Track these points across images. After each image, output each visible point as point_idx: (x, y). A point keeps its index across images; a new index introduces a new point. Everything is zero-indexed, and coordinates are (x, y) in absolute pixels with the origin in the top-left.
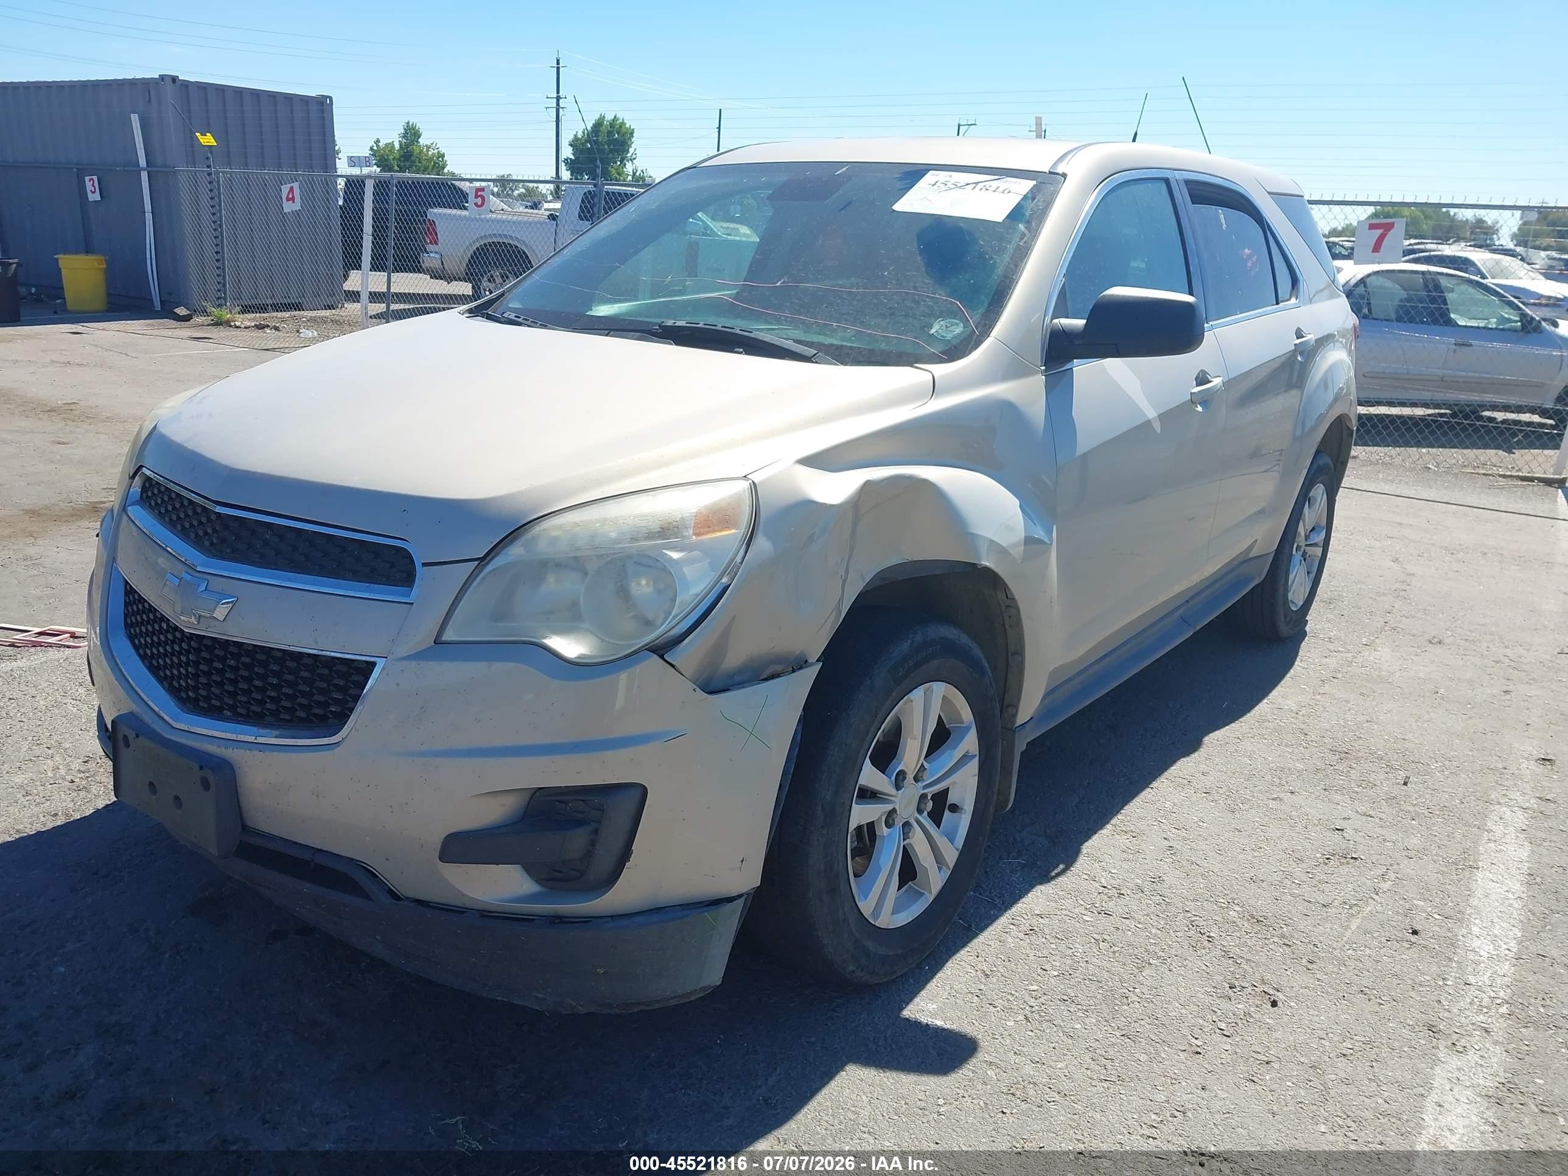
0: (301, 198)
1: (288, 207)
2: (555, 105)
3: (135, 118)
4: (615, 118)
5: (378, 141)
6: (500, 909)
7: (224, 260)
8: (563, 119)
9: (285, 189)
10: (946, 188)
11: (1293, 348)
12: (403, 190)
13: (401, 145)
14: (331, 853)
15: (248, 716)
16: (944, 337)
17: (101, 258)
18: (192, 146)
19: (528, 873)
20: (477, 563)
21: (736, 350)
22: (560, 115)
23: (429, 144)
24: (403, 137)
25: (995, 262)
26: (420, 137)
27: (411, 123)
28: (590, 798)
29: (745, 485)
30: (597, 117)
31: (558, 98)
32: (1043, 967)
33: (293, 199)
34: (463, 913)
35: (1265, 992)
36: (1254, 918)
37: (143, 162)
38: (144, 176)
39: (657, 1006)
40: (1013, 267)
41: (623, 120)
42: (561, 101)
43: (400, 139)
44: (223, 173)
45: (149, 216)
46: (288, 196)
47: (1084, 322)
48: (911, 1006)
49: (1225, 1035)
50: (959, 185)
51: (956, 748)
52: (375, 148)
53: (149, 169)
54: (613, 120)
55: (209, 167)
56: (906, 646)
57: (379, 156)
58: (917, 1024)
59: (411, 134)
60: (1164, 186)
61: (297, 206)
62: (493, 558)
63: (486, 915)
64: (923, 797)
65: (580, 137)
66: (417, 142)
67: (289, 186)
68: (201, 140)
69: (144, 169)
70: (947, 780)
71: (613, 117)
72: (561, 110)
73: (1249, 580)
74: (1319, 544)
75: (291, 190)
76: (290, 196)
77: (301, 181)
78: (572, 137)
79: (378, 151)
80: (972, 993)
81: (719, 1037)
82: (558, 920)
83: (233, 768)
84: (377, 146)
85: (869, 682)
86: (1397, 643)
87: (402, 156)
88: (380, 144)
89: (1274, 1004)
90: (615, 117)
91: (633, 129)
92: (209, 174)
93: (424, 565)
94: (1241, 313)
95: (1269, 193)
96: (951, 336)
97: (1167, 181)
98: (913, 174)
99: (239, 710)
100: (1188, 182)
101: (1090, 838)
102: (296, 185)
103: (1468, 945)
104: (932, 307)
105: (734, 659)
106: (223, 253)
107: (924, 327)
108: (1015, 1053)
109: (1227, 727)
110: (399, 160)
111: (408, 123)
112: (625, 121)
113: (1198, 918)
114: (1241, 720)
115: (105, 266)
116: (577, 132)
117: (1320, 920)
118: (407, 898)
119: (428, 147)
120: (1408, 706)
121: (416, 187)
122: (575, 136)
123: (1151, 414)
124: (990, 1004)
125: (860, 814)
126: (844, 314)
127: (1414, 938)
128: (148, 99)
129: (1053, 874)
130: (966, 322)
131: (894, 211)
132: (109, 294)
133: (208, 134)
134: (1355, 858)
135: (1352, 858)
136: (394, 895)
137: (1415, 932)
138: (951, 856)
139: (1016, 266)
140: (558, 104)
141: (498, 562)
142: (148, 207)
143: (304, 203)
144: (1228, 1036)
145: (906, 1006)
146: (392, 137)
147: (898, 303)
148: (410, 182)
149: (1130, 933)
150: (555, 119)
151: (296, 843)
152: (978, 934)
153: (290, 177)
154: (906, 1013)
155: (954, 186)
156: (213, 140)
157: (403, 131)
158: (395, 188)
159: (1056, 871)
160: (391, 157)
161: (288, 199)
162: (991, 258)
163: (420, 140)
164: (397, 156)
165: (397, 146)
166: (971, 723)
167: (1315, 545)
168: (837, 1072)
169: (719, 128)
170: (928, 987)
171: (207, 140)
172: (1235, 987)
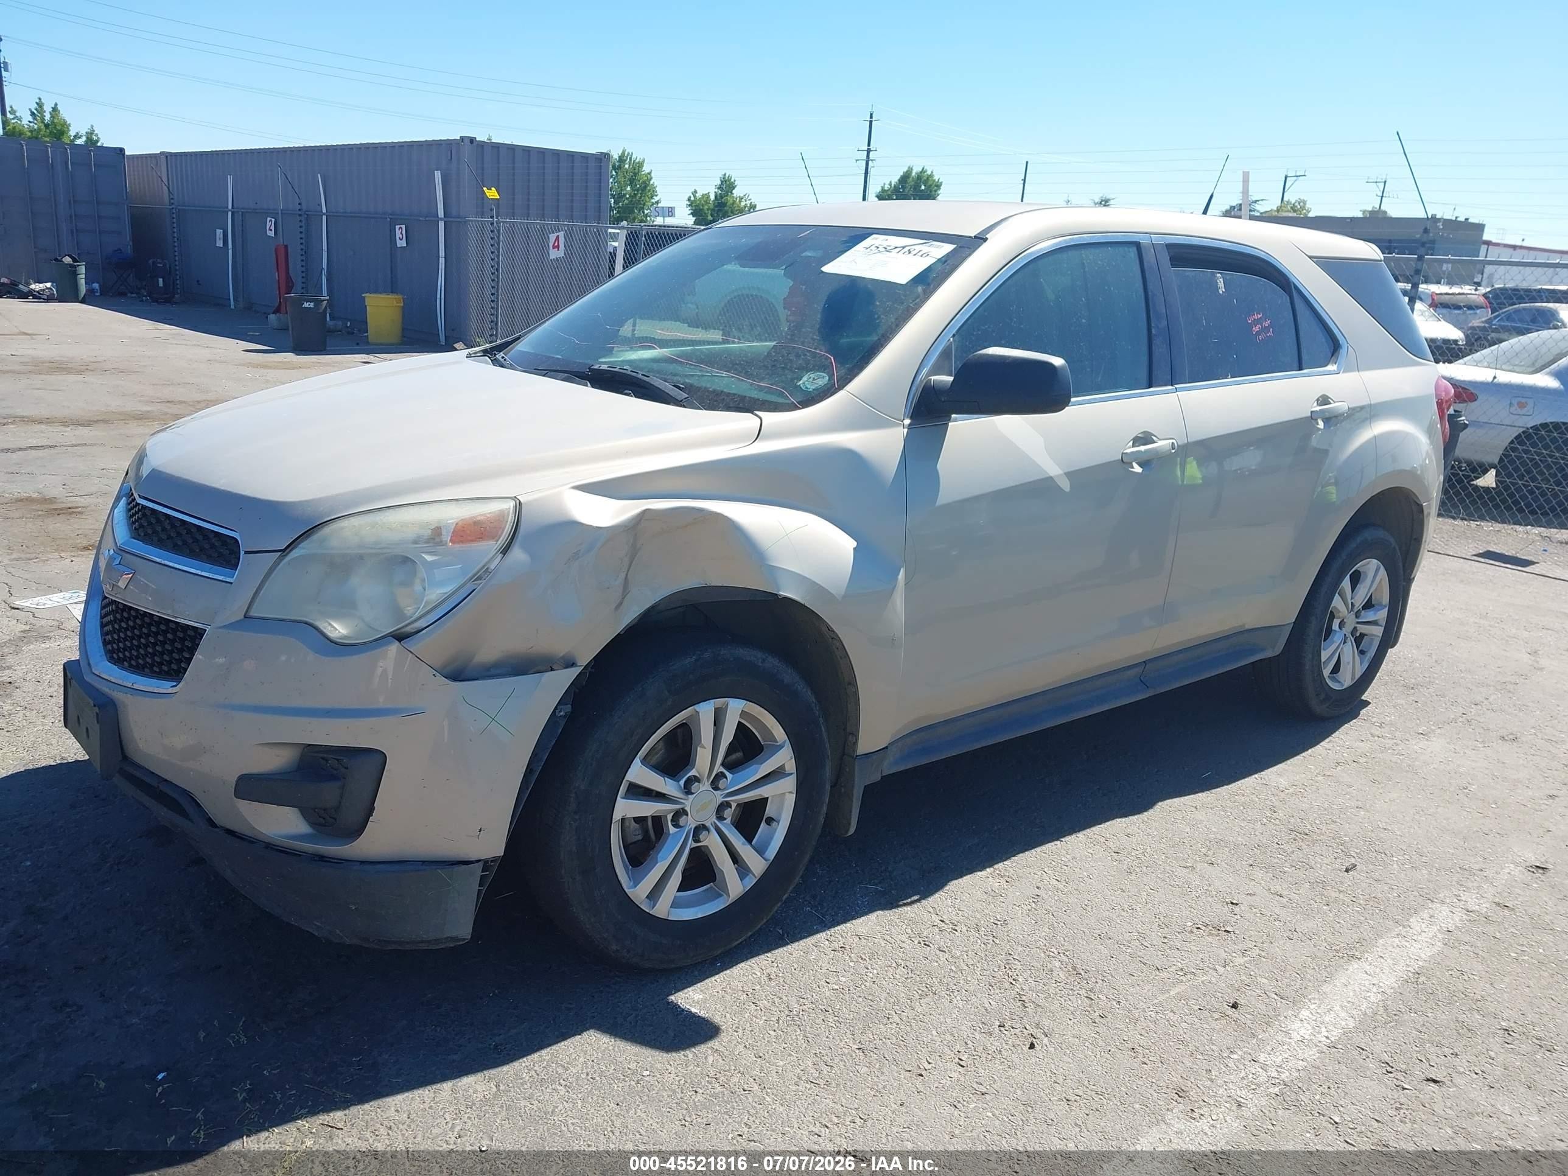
0: (565, 246)
1: (554, 254)
2: (865, 158)
3: (438, 174)
4: (923, 171)
5: (695, 192)
6: (278, 843)
7: (498, 301)
8: (872, 171)
9: (552, 238)
10: (876, 251)
11: (1310, 414)
12: (650, 240)
13: (716, 197)
14: (171, 782)
15: (160, 673)
16: (807, 388)
17: (400, 296)
18: (483, 199)
19: (302, 814)
20: (280, 553)
21: (626, 391)
22: (869, 167)
23: (742, 195)
24: (718, 188)
25: (880, 322)
26: (734, 189)
27: (727, 176)
28: (342, 758)
29: (512, 504)
30: (905, 169)
31: (869, 151)
32: (828, 980)
33: (558, 247)
34: (252, 842)
35: (1032, 1035)
36: (1075, 970)
37: (441, 214)
38: (441, 224)
39: (408, 947)
40: (894, 327)
41: (932, 172)
42: (871, 153)
43: (716, 190)
44: (505, 221)
45: (442, 261)
46: (554, 243)
47: (951, 379)
48: (680, 994)
49: (960, 1065)
50: (888, 248)
51: (762, 764)
52: (692, 198)
53: (445, 219)
54: (921, 172)
55: (492, 217)
56: (689, 661)
57: (695, 206)
58: (676, 1006)
59: (727, 185)
60: (1135, 249)
61: (560, 253)
62: (291, 550)
63: (271, 847)
64: (723, 806)
65: (886, 188)
66: (731, 193)
67: (556, 235)
68: (488, 194)
69: (441, 219)
70: (751, 792)
71: (920, 170)
72: (870, 162)
73: (1253, 651)
74: (1380, 623)
75: (558, 238)
76: (556, 244)
77: (566, 231)
78: (879, 189)
79: (695, 201)
80: (744, 991)
81: (494, 992)
82: (322, 859)
83: (116, 706)
84: (695, 196)
85: (640, 689)
86: (1460, 736)
87: (716, 206)
88: (697, 195)
89: (1032, 1046)
90: (923, 169)
91: (941, 183)
92: (492, 224)
93: (246, 552)
94: (1231, 377)
95: (1310, 257)
96: (813, 387)
97: (1137, 245)
98: (855, 236)
99: (155, 668)
100: (1169, 246)
101: (961, 877)
102: (561, 234)
103: (1283, 1026)
104: (809, 360)
105: (488, 652)
106: (498, 295)
107: (794, 379)
108: (745, 1046)
109: (1192, 796)
110: (713, 210)
111: (725, 175)
112: (934, 173)
113: (1016, 962)
114: (1213, 791)
115: (402, 305)
116: (884, 184)
117: (1143, 981)
118: (222, 827)
119: (741, 199)
120: (1419, 798)
121: (661, 237)
122: (883, 188)
123: (1053, 470)
124: (753, 1003)
125: (625, 808)
126: (737, 364)
127: (1230, 1011)
128: (449, 158)
129: (901, 903)
130: (831, 376)
131: (823, 272)
132: (403, 329)
133: (493, 189)
134: (1228, 932)
135: (1225, 931)
136: (211, 823)
137: (1235, 1006)
138: (757, 865)
139: (897, 326)
140: (868, 156)
141: (296, 553)
142: (442, 253)
143: (567, 250)
144: (963, 1066)
145: (675, 993)
146: (709, 188)
147: (783, 356)
148: (657, 233)
149: (936, 964)
150: (864, 172)
151: (153, 773)
152: (788, 944)
153: (554, 227)
154: (672, 998)
155: (884, 250)
156: (496, 194)
157: (719, 183)
158: (643, 238)
159: (905, 902)
160: (706, 207)
161: (554, 247)
162: (879, 317)
163: (734, 191)
164: (712, 206)
165: (712, 197)
166: (785, 742)
167: (1374, 623)
168: (574, 1035)
169: (1024, 180)
170: (707, 981)
171: (492, 193)
172: (1004, 1026)
